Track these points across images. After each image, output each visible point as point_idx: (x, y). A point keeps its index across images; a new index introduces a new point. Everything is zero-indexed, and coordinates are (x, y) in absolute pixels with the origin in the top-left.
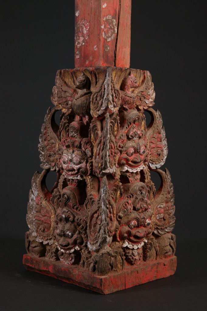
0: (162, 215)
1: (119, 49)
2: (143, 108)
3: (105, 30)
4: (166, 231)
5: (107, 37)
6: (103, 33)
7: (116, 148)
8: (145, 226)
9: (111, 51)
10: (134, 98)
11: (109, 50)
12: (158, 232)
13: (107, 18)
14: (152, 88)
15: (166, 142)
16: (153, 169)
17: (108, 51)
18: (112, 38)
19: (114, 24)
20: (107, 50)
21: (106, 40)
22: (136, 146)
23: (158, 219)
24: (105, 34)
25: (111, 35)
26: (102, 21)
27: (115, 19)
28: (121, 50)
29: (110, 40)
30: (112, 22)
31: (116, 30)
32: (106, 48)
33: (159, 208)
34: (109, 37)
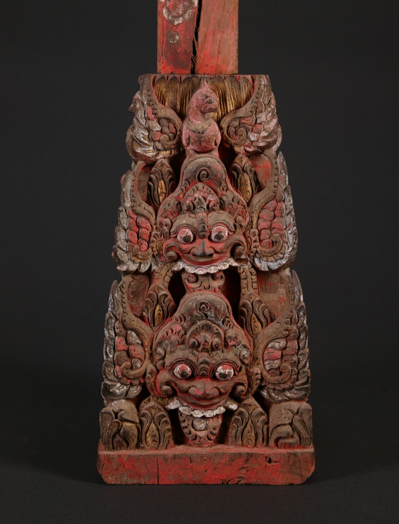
0: (277, 363)
1: (205, 37)
2: (245, 150)
3: (168, 5)
4: (286, 396)
5: (173, 17)
6: (164, 11)
7: (155, 227)
8: (214, 378)
9: (184, 43)
10: (199, 133)
11: (178, 40)
12: (270, 395)
14: (269, 110)
15: (292, 219)
16: (263, 270)
17: (177, 43)
18: (187, 16)
20: (174, 40)
21: (172, 22)
22: (196, 226)
23: (268, 368)
24: (169, 11)
25: (185, 12)
28: (210, 38)
29: (180, 22)
32: (173, 37)
33: (271, 347)
34: (179, 16)
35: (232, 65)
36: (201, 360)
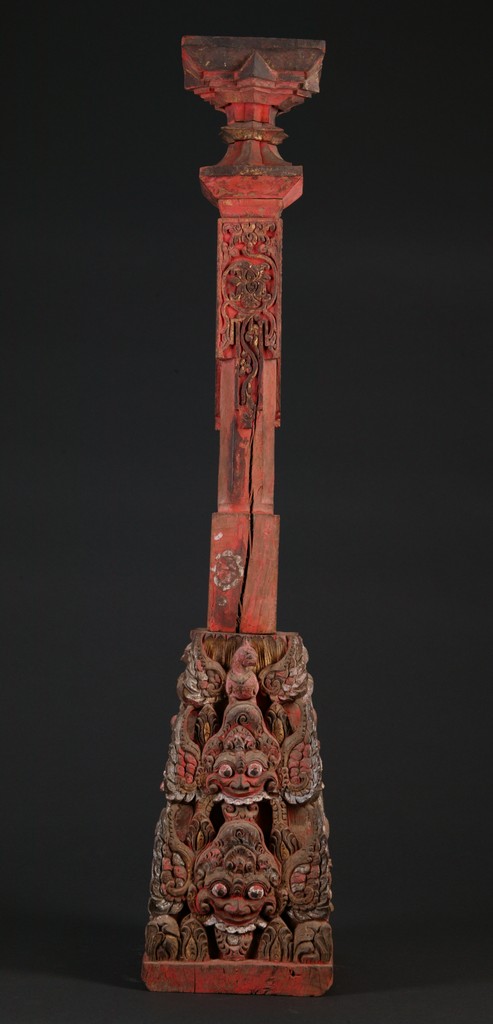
0: (302, 886)
1: (249, 602)
2: (279, 699)
3: (218, 574)
4: (309, 916)
5: (223, 584)
6: (215, 579)
7: (200, 762)
8: (246, 897)
9: (231, 606)
10: (240, 683)
11: (226, 604)
12: (295, 915)
13: (224, 555)
15: (317, 759)
16: (292, 803)
17: (225, 606)
18: (234, 584)
19: (238, 563)
20: (222, 603)
21: (221, 588)
22: (235, 762)
23: (294, 890)
24: (219, 579)
25: (232, 581)
26: (212, 560)
27: (240, 555)
28: (253, 602)
29: (228, 588)
30: (235, 560)
31: (242, 572)
33: (297, 872)
34: (227, 584)
35: (271, 627)
36: (236, 880)
